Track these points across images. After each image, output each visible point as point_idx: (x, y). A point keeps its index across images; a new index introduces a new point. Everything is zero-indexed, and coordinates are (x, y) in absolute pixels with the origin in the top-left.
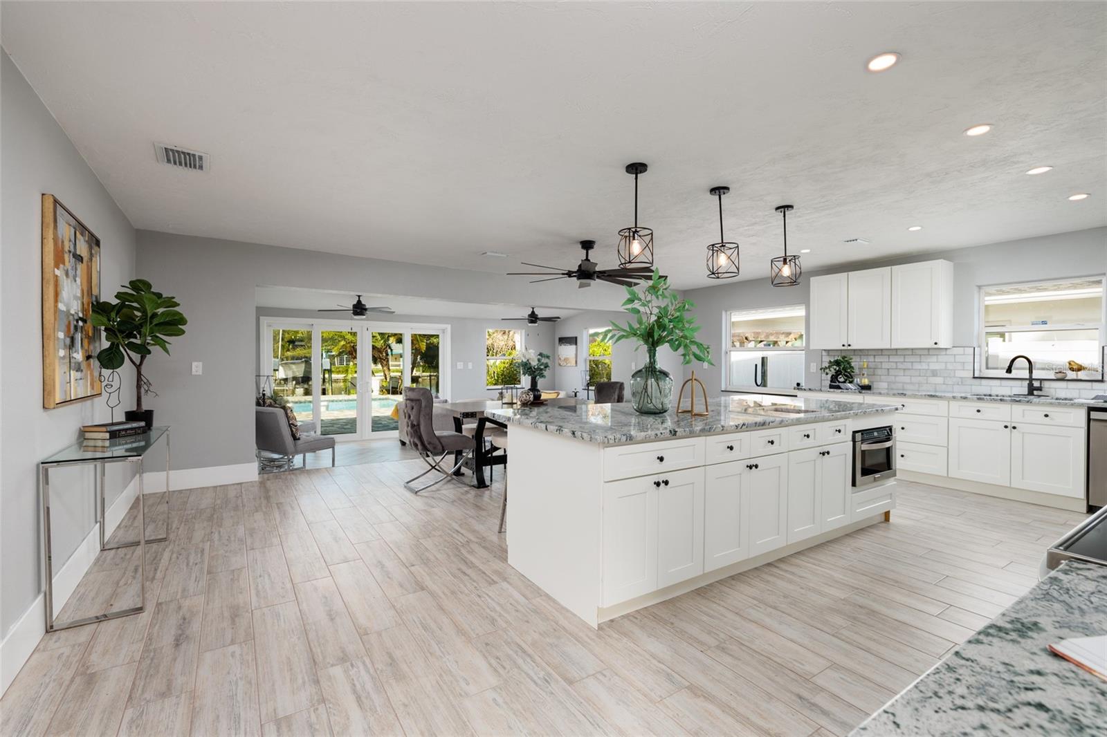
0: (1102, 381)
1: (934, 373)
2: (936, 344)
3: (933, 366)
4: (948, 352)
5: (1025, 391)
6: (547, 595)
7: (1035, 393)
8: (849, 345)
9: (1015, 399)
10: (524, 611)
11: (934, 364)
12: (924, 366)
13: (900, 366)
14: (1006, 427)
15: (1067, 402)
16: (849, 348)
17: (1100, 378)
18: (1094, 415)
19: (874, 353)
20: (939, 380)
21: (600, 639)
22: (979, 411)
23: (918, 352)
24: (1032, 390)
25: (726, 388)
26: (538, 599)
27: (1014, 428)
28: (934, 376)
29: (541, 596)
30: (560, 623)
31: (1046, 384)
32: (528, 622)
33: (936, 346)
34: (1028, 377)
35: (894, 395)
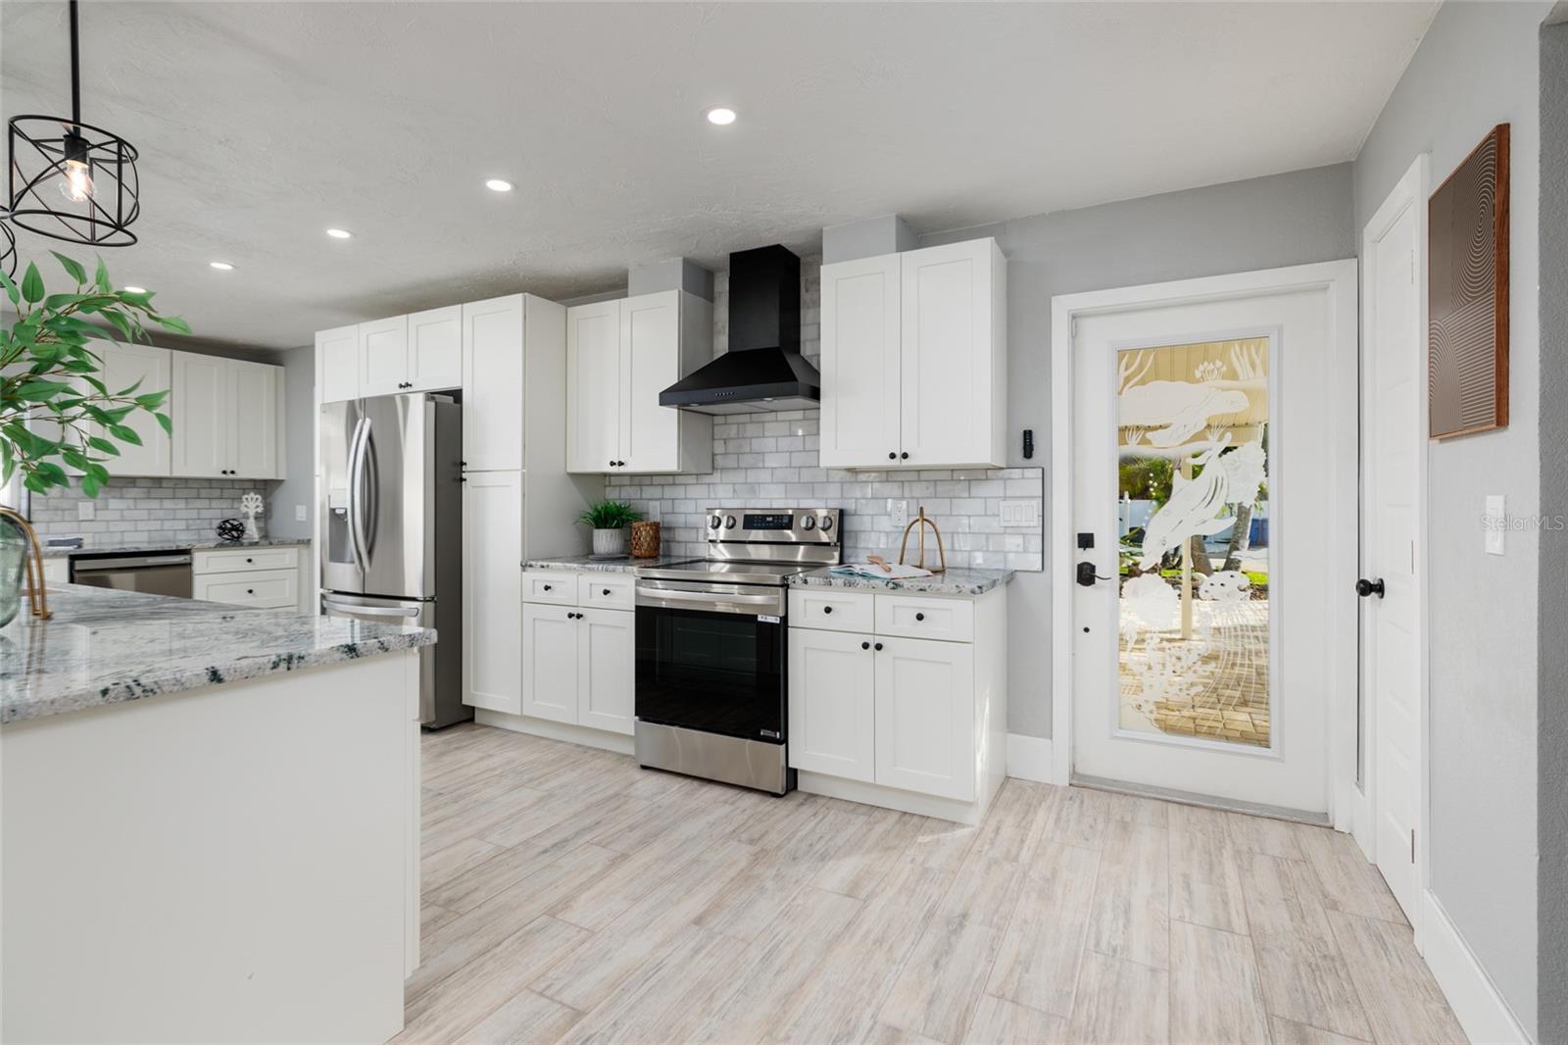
18: (76, 564)
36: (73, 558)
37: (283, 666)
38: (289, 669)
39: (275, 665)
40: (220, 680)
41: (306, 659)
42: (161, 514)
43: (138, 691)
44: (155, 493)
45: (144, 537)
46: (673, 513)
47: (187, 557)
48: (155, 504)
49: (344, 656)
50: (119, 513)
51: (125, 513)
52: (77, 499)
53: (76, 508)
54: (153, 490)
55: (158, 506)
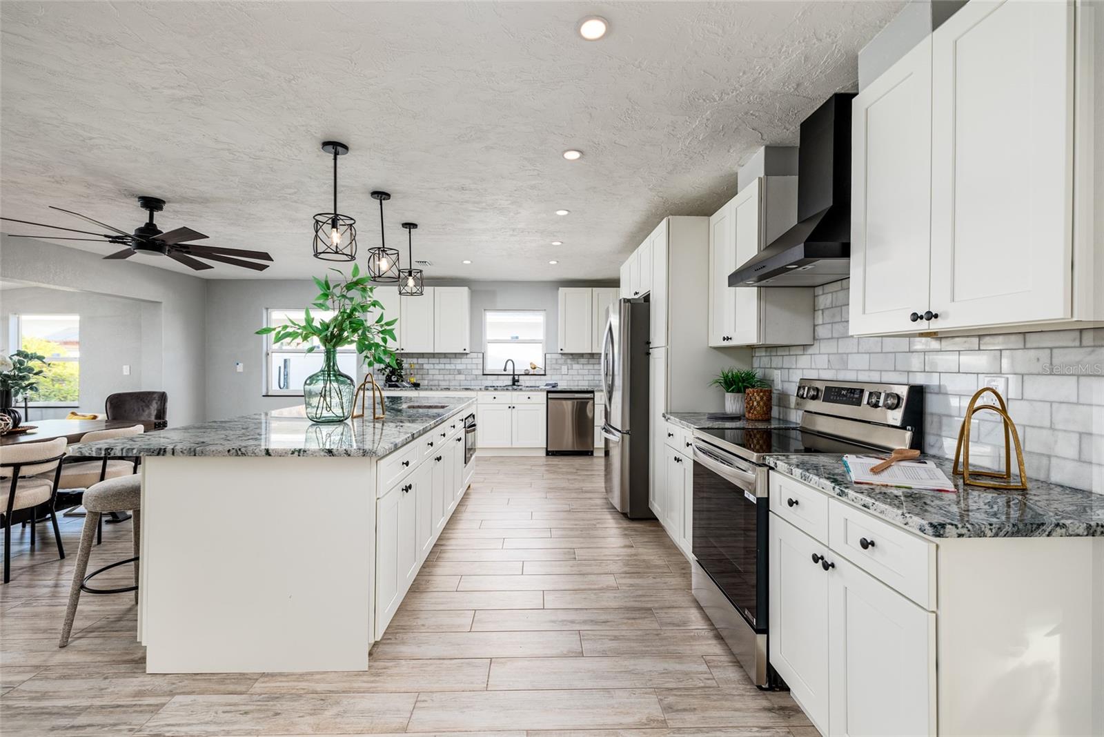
0: (545, 375)
1: (459, 372)
2: (465, 350)
3: (459, 367)
4: (468, 356)
5: (510, 383)
6: (263, 675)
7: (516, 383)
8: (402, 349)
9: (505, 388)
10: (254, 707)
11: (459, 364)
12: (453, 367)
13: (437, 367)
14: (510, 407)
15: (534, 388)
16: (402, 352)
17: (543, 373)
18: (551, 395)
19: (417, 356)
20: (462, 377)
21: (379, 676)
22: (529, 398)
23: (449, 356)
24: (515, 382)
25: (267, 392)
26: (256, 685)
27: (514, 407)
28: (459, 374)
29: (257, 679)
30: (319, 689)
31: (521, 377)
32: (277, 714)
33: (465, 352)
34: (512, 373)
35: (442, 390)
36: (548, 392)
37: (296, 453)
38: (299, 456)
39: (293, 453)
40: (270, 455)
41: (307, 452)
42: (593, 372)
43: (239, 453)
44: (592, 361)
45: (586, 383)
46: (789, 381)
47: (592, 395)
48: (590, 367)
49: (326, 454)
50: (576, 371)
51: (580, 371)
52: (561, 364)
53: (561, 369)
54: (590, 360)
55: (592, 368)
